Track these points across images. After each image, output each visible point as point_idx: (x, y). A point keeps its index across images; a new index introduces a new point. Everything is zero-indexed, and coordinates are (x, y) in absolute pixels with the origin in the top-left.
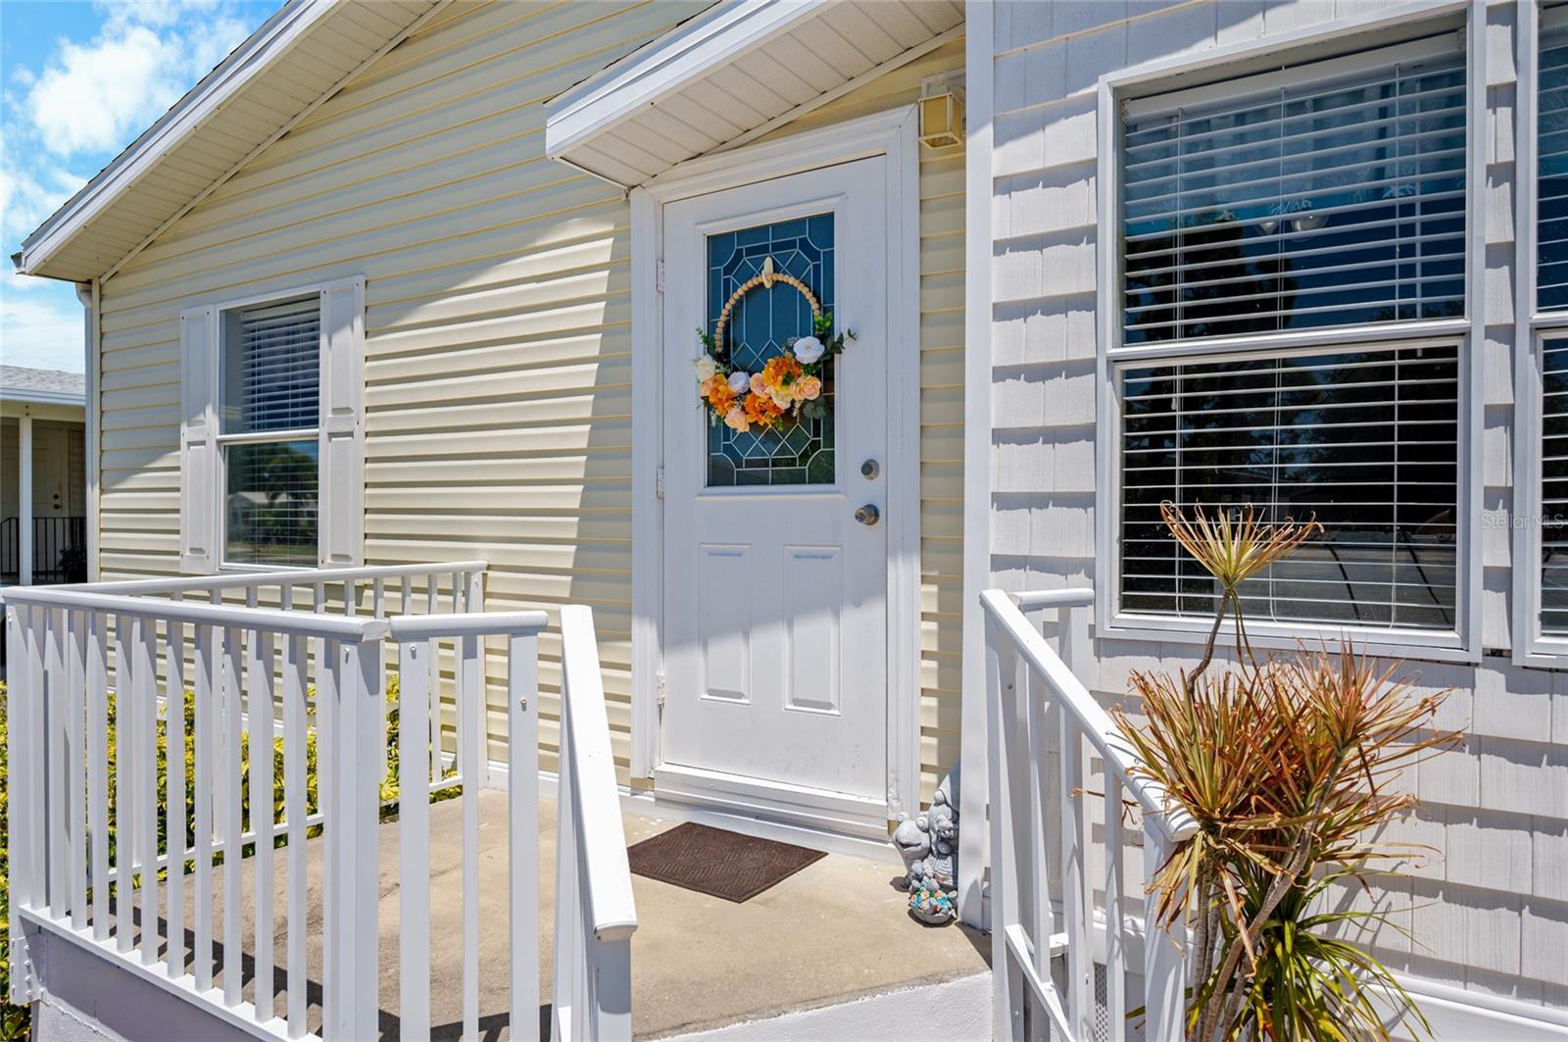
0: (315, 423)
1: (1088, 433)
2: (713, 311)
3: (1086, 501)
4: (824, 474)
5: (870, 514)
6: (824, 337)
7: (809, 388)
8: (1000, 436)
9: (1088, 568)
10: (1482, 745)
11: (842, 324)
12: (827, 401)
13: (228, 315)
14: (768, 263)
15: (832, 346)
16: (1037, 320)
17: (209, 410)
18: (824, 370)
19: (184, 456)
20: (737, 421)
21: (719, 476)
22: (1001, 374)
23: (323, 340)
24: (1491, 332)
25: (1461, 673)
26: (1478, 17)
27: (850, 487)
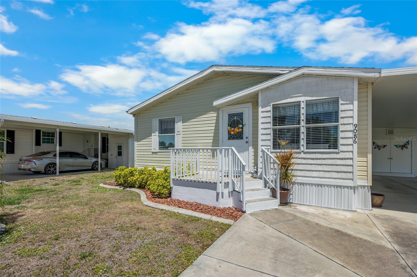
0: (174, 133)
1: (270, 134)
2: (229, 122)
3: (270, 140)
4: (242, 138)
5: (247, 142)
6: (242, 125)
7: (241, 130)
8: (262, 134)
9: (270, 146)
10: (301, 158)
11: (244, 124)
12: (242, 131)
13: (159, 120)
14: (235, 117)
15: (243, 126)
16: (265, 124)
17: (157, 132)
18: (242, 128)
19: (152, 137)
20: (232, 133)
21: (229, 139)
22: (262, 129)
23: (176, 124)
24: (302, 126)
25: (300, 153)
26: (301, 102)
27: (245, 140)
